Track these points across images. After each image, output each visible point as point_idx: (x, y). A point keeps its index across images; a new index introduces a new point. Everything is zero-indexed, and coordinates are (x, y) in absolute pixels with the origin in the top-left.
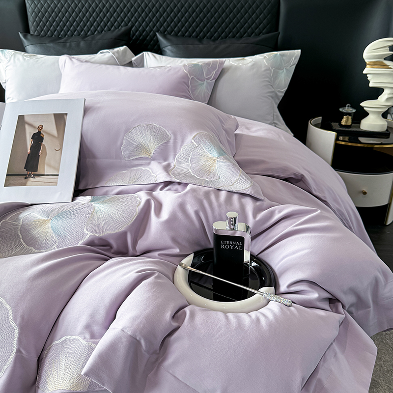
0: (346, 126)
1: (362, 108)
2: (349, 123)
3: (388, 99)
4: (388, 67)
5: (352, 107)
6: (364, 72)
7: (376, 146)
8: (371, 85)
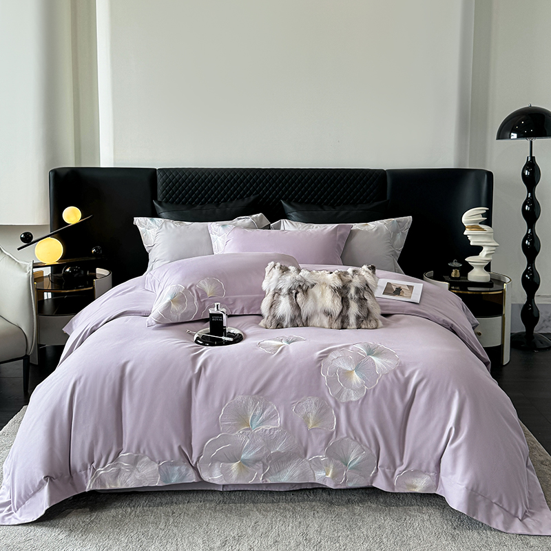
0: (455, 278)
1: (467, 262)
2: (458, 276)
3: (487, 255)
4: (483, 230)
5: (459, 262)
6: (465, 233)
7: (483, 293)
8: (471, 244)
